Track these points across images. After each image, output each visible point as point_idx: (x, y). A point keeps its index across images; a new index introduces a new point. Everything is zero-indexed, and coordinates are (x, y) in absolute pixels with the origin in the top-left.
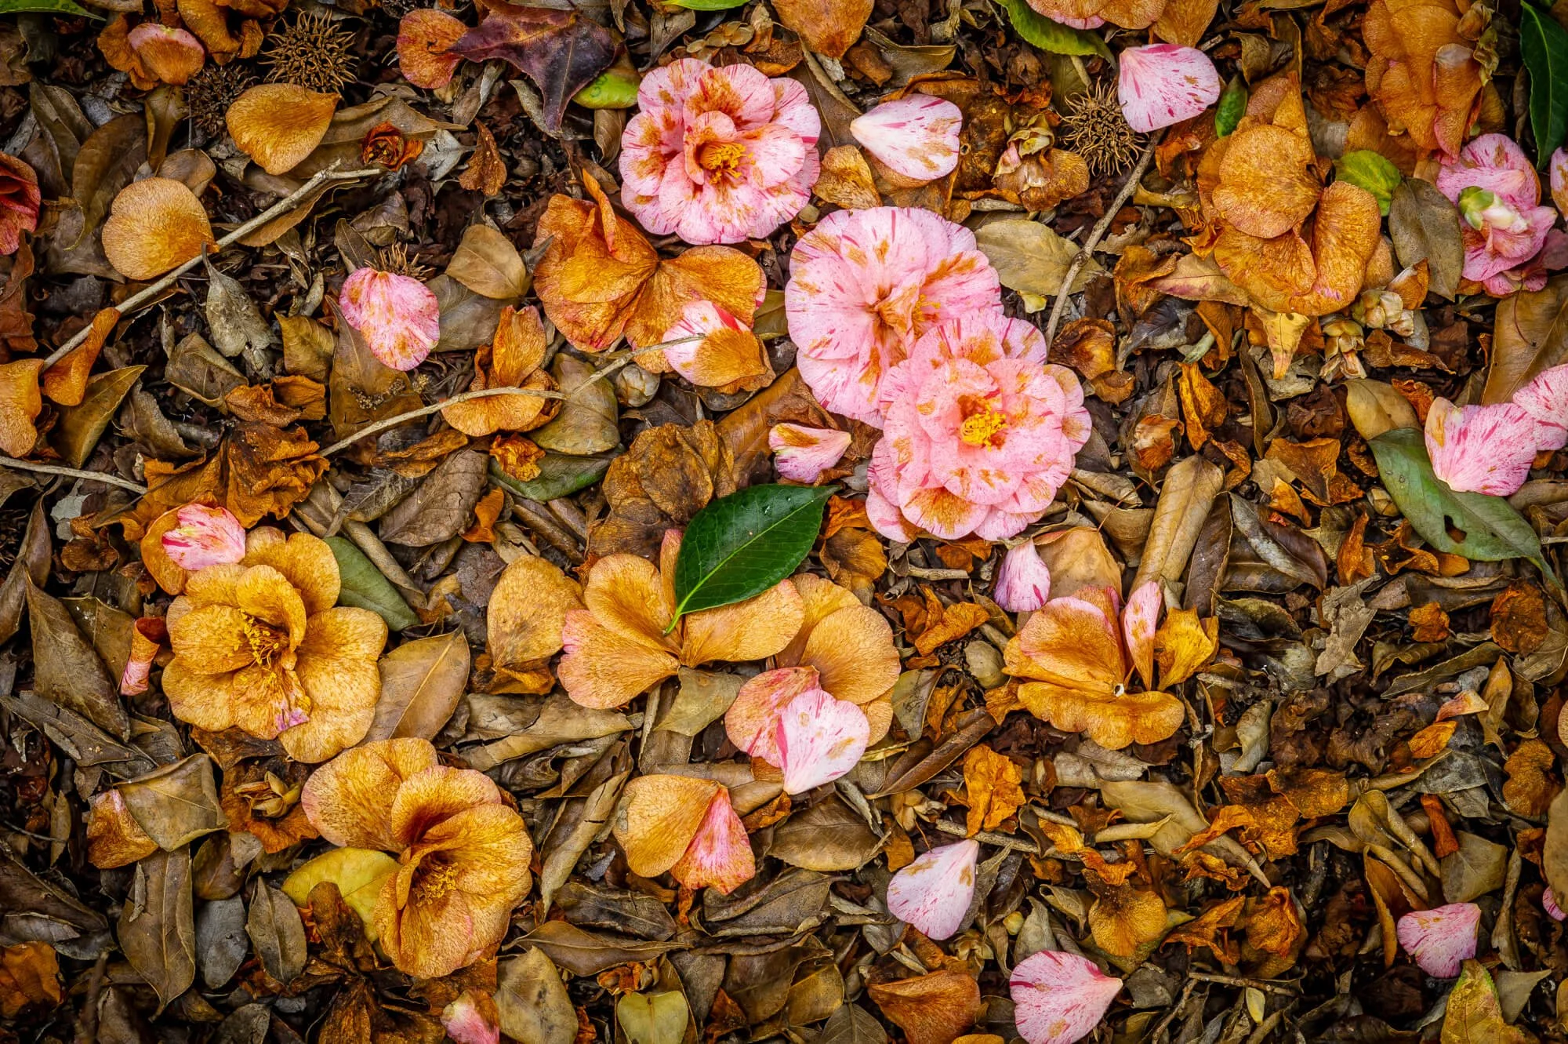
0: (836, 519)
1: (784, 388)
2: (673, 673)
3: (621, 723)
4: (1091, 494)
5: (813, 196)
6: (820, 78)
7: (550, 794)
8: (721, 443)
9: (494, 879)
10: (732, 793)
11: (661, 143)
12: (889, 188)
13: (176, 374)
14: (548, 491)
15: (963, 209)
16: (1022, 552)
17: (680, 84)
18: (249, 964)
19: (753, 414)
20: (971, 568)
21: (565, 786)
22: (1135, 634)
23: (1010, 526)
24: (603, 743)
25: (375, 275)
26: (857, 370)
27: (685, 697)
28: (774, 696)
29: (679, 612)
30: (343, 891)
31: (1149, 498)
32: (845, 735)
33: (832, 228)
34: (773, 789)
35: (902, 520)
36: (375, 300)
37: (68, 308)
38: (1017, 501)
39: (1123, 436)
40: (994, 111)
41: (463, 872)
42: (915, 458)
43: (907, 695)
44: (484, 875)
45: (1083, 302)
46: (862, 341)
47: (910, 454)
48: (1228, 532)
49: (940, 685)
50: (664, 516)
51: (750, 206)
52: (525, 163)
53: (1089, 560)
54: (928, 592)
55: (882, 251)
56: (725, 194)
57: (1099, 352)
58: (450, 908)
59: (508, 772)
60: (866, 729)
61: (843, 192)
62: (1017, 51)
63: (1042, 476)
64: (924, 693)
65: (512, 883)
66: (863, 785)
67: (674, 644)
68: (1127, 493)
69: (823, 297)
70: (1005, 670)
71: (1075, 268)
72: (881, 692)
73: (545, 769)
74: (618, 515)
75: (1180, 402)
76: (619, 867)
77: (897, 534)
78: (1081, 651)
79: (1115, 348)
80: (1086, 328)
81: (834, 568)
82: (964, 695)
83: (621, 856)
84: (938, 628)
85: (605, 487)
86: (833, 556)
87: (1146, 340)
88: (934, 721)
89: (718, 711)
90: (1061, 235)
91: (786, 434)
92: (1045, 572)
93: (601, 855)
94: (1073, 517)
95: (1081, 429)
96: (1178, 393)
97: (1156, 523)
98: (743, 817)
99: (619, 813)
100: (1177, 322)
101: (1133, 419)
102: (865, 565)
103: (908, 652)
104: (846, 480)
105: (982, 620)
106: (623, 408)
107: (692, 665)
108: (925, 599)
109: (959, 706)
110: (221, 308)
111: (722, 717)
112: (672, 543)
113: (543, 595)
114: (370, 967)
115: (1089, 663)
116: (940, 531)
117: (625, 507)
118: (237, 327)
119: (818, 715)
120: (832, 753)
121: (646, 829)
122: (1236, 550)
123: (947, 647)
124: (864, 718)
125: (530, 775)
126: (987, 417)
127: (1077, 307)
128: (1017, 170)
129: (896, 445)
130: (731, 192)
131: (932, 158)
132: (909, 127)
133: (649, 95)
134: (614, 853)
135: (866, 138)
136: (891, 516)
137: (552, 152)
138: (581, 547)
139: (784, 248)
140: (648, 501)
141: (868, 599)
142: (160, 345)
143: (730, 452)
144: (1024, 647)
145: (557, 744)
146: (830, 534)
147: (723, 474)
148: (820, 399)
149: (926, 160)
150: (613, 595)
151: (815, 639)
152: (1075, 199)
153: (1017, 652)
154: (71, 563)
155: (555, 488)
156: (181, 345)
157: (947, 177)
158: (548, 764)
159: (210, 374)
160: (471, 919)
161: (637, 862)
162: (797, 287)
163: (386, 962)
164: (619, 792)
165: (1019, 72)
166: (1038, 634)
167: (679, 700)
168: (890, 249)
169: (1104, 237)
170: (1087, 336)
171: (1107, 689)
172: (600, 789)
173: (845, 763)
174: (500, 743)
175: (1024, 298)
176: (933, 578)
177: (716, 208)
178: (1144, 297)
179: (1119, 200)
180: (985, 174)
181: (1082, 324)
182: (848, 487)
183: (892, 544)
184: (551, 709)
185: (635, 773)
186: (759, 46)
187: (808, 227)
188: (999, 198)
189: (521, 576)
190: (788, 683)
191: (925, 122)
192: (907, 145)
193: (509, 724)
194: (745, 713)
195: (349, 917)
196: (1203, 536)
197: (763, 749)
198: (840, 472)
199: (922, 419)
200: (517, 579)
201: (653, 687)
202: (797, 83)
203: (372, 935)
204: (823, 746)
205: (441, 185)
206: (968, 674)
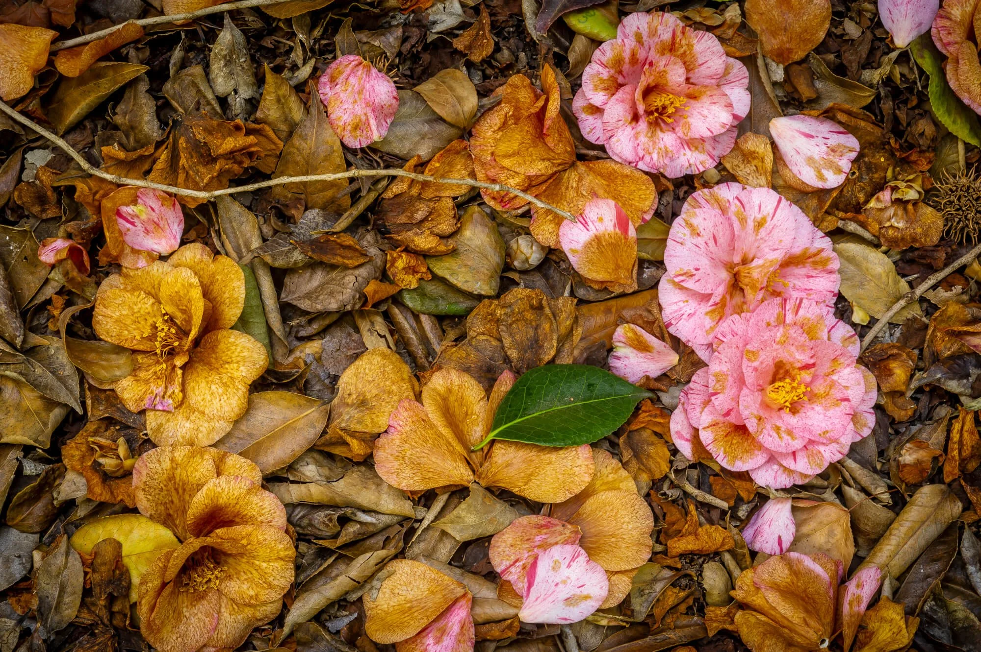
0: (643, 416)
1: (640, 300)
2: (466, 484)
3: (406, 508)
4: (852, 482)
5: (720, 164)
6: (763, 75)
7: (326, 543)
8: (576, 319)
9: (252, 593)
10: (474, 601)
11: (620, 72)
12: (781, 182)
13: (171, 92)
14: (423, 305)
15: (832, 223)
16: (779, 506)
17: (653, 33)
18: (23, 585)
19: (608, 311)
20: (732, 503)
21: (340, 541)
22: (850, 604)
23: (779, 480)
24: (385, 520)
25: (360, 63)
26: (705, 308)
27: (469, 506)
28: (538, 538)
29: (491, 436)
30: (125, 551)
31: (898, 503)
32: (585, 591)
33: (727, 192)
34: (512, 611)
35: (695, 439)
36: (352, 80)
37: (108, 13)
38: (795, 460)
39: (892, 448)
40: (882, 160)
41: (230, 577)
42: (727, 391)
43: (644, 582)
44: (245, 587)
45: (898, 333)
46: (718, 286)
47: (724, 388)
48: (952, 556)
49: (673, 585)
50: (507, 360)
51: (670, 149)
52: (506, 52)
53: (831, 533)
54: (692, 507)
55: (760, 225)
56: (653, 134)
57: (899, 372)
58: (205, 602)
59: (299, 513)
60: (604, 593)
61: (743, 171)
62: (922, 116)
63: (822, 448)
64: (659, 586)
65: (264, 603)
66: (581, 641)
67: (476, 461)
68: (881, 491)
69: (700, 241)
70: (732, 593)
71: (902, 303)
72: (628, 568)
73: (331, 520)
74: (471, 345)
75: (948, 438)
76: (356, 629)
77: (686, 449)
78: (803, 600)
79: (912, 376)
80: (895, 351)
81: (627, 455)
82: (690, 601)
83: (361, 619)
84: (691, 538)
85: (469, 319)
86: (630, 444)
87: (939, 380)
88: (657, 611)
89: (490, 530)
90: (899, 274)
91: (630, 335)
92: (792, 529)
93: (345, 613)
94: (829, 495)
95: (865, 425)
96: (949, 431)
97: (895, 525)
98: (477, 625)
99: (375, 583)
100: (967, 376)
101: (905, 438)
102: (652, 464)
103: (659, 548)
104: (660, 394)
105: (726, 547)
106: (507, 267)
107: (484, 483)
108: (687, 513)
109: (683, 608)
110: (224, 53)
111: (491, 536)
112: (505, 382)
113: (387, 383)
114: (121, 625)
115: (807, 611)
116: (722, 459)
117: (479, 341)
118: (231, 73)
119: (569, 566)
120: (570, 601)
121: (392, 603)
122: (951, 574)
123: (690, 557)
124: (607, 583)
125: (316, 523)
126: (795, 384)
127: (891, 335)
128: (886, 208)
129: (716, 376)
130: (660, 135)
131: (824, 172)
132: (816, 139)
133: (627, 31)
134: (356, 615)
135: (779, 136)
136: (687, 433)
137: (529, 55)
138: (430, 359)
139: (681, 195)
140: (498, 344)
141: (645, 490)
142: (168, 62)
143: (580, 330)
144: (756, 580)
145: (348, 505)
146: (633, 427)
147: (567, 346)
148: (666, 319)
149: (819, 172)
150: (445, 399)
151: (590, 504)
152: (922, 248)
153: (748, 581)
154: (20, 197)
155: (430, 306)
156: (185, 71)
157: (828, 191)
158: (336, 517)
159: (198, 103)
160: (219, 619)
161: (373, 627)
162: (683, 224)
163: (135, 624)
164: (382, 564)
165: (917, 134)
166: (771, 574)
167: (463, 505)
168: (767, 225)
169: (934, 287)
170: (894, 357)
171: (814, 637)
172: (368, 555)
173: (576, 614)
174: (303, 486)
175: (855, 309)
176: (699, 499)
177: (643, 139)
178: (949, 345)
179: (956, 264)
180: (858, 203)
181: (893, 347)
182: (659, 399)
183: (678, 456)
184: (355, 475)
185: (401, 555)
186: (724, 32)
187: (706, 185)
188: (863, 225)
189: (375, 362)
190: (554, 532)
191: (829, 142)
192: (809, 154)
193: (316, 474)
194: (510, 541)
195: (121, 574)
196: (928, 552)
197: (514, 576)
198: (658, 385)
199: (745, 363)
200: (371, 363)
201: (445, 488)
202: (745, 68)
203: (134, 597)
204: (564, 592)
205: (436, 36)
206: (700, 584)
